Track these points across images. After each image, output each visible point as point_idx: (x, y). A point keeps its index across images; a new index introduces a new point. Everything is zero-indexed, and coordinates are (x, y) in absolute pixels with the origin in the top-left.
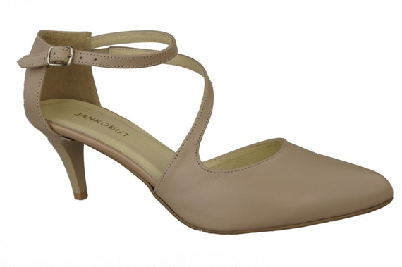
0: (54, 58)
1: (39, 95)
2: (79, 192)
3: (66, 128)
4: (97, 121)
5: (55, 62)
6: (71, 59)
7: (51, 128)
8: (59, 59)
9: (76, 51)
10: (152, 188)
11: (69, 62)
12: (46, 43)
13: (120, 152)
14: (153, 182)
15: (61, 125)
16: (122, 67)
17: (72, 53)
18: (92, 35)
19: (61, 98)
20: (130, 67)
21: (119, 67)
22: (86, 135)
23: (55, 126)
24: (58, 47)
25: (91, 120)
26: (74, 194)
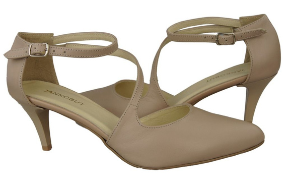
0: (34, 51)
1: (21, 77)
2: (46, 145)
3: (41, 100)
4: (60, 95)
5: (35, 54)
6: (47, 52)
7: (30, 101)
8: (39, 52)
9: (51, 46)
10: (105, 141)
11: (46, 54)
12: (25, 41)
13: (81, 116)
14: (105, 137)
15: (36, 99)
16: (84, 57)
17: (47, 47)
18: (54, 36)
19: (31, 80)
20: (89, 57)
21: (81, 57)
22: (55, 105)
23: (32, 99)
24: (37, 44)
25: (56, 94)
26: (43, 147)
